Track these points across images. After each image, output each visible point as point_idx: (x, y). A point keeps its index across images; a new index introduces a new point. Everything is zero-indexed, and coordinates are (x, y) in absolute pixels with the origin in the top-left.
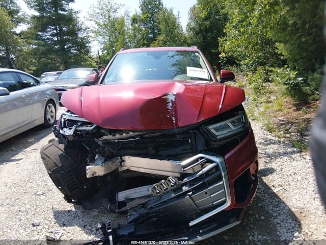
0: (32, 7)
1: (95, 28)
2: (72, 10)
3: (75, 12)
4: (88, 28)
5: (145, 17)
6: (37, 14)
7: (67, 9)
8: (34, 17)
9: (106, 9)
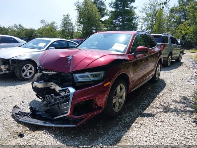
0: (112, 6)
1: (144, 16)
2: (132, 7)
3: (135, 8)
4: (139, 17)
5: (180, 8)
6: (113, 10)
7: (130, 6)
8: (112, 12)
9: (153, 4)
